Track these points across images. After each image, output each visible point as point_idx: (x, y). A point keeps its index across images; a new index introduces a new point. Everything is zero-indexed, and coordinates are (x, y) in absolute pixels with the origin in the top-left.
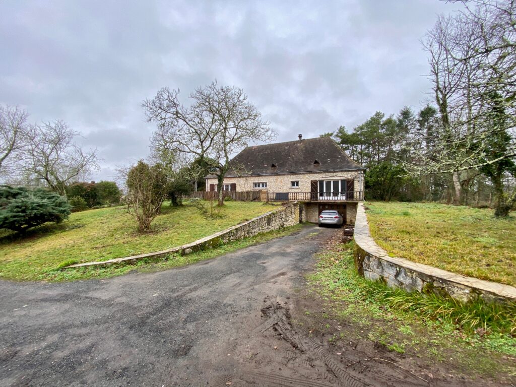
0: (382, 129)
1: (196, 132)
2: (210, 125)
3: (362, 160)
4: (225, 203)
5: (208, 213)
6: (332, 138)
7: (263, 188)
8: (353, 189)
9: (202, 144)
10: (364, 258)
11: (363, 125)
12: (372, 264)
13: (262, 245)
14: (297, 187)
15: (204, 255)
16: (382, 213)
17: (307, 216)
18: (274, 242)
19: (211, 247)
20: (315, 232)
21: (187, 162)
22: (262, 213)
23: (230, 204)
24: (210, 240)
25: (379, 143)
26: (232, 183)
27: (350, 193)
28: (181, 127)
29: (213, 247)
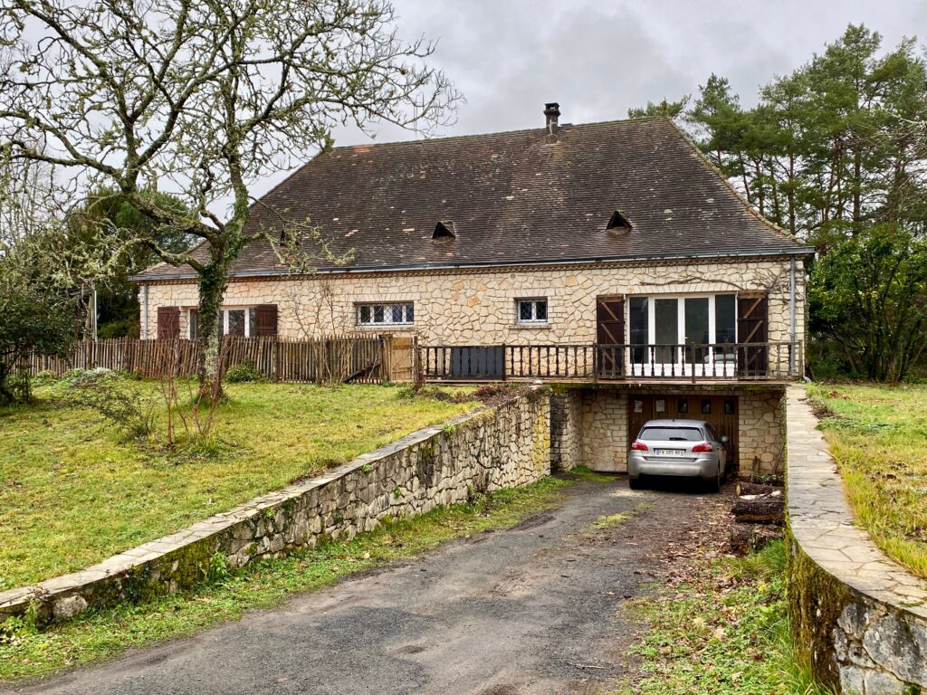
0: (870, 98)
1: (103, 75)
2: (165, 49)
3: (792, 218)
4: (231, 390)
5: (152, 437)
6: (679, 122)
7: (397, 326)
8: (763, 334)
9: (129, 130)
10: (838, 614)
11: (797, 78)
12: (872, 637)
13: (402, 570)
14: (542, 323)
15: (144, 623)
16: (884, 431)
17: (580, 444)
18: (453, 557)
19: (174, 586)
20: (618, 512)
21: (59, 208)
22: (398, 433)
23: (253, 396)
24: (170, 557)
25: (857, 150)
26: (260, 301)
27: (751, 350)
28: (36, 52)
29: (184, 586)
